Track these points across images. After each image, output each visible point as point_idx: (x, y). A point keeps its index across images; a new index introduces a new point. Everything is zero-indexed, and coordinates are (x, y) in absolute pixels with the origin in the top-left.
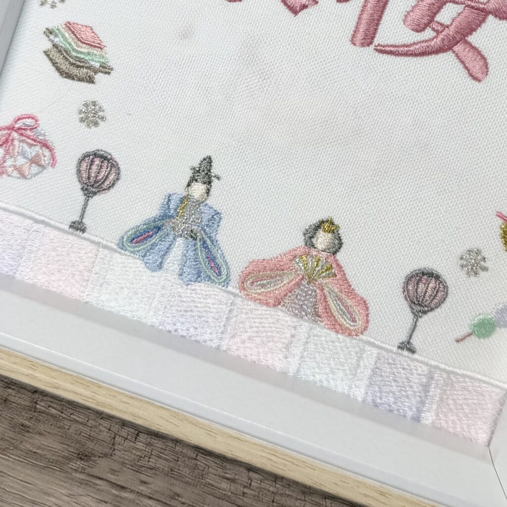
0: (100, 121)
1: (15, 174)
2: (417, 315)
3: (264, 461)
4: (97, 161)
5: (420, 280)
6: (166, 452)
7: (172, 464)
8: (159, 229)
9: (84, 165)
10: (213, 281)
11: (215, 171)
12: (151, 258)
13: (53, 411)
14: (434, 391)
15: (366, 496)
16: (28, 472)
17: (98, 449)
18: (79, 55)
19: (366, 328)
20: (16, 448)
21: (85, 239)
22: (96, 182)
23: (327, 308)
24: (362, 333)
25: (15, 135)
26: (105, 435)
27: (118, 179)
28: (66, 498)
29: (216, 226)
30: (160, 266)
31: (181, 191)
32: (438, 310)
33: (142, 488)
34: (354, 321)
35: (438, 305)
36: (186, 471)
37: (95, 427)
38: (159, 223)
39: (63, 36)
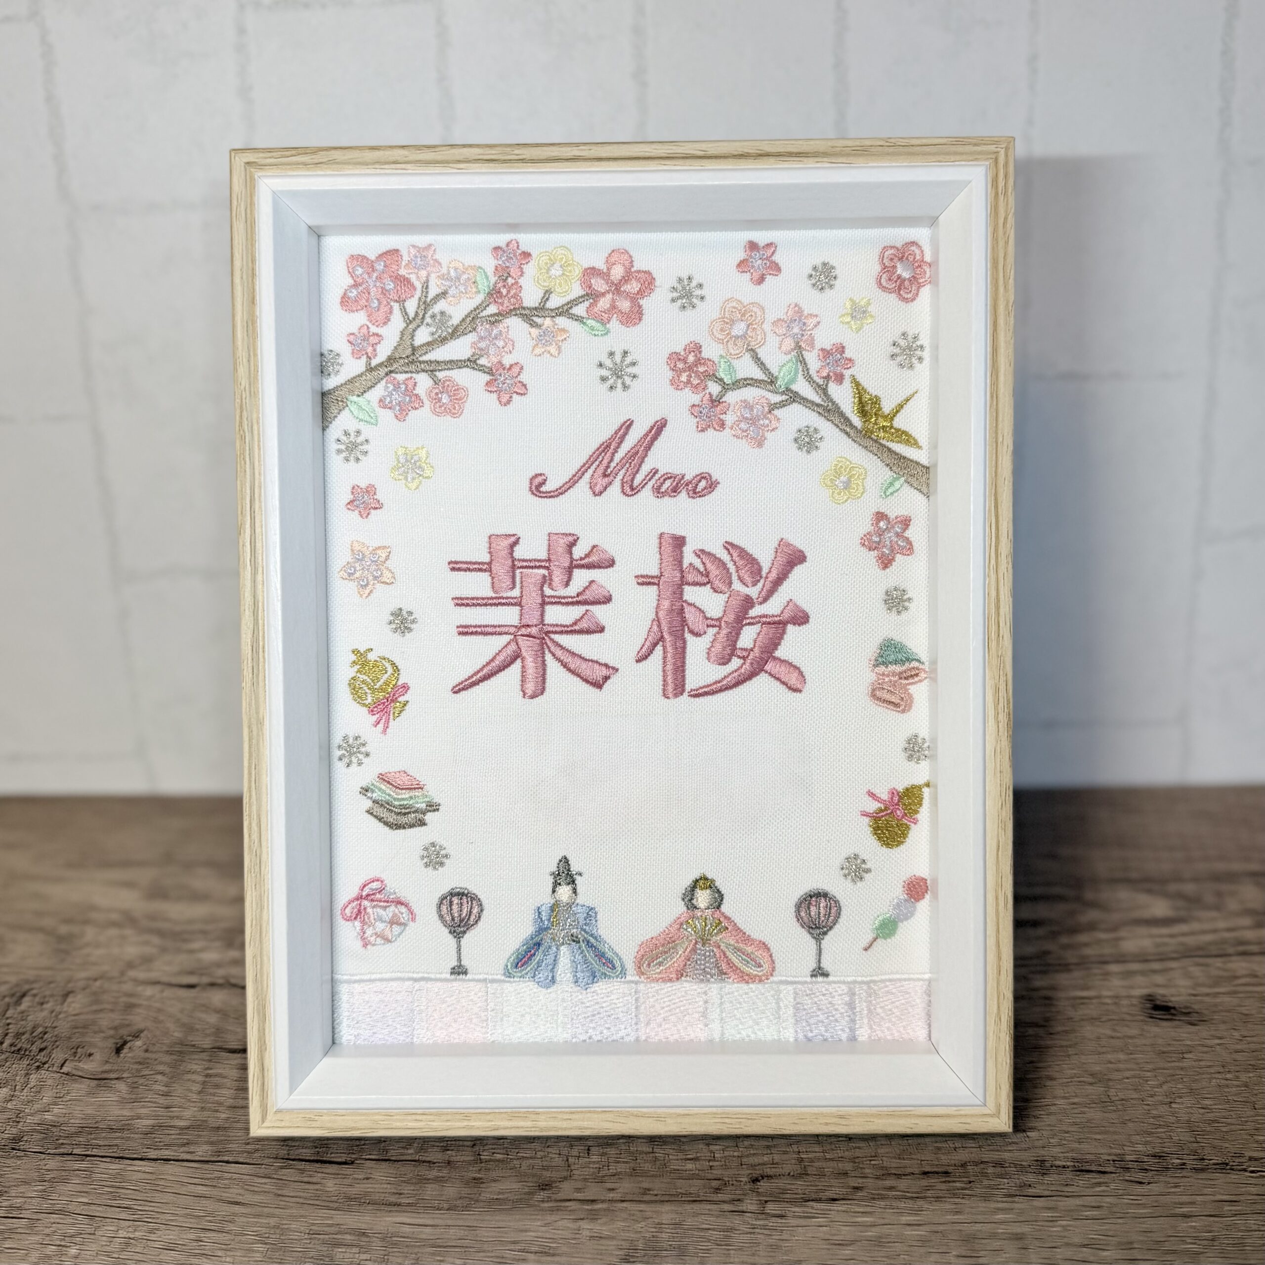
0: (444, 860)
1: (379, 940)
2: (818, 939)
3: (719, 1126)
4: (456, 900)
5: (810, 904)
6: (622, 1156)
7: (632, 1165)
8: (539, 944)
9: (444, 908)
10: (610, 977)
11: (574, 868)
12: (541, 976)
13: (499, 1156)
14: (861, 1006)
15: (827, 1124)
16: (497, 1218)
17: (555, 1175)
18: (402, 803)
19: (773, 969)
20: (477, 1201)
21: (469, 980)
22: (461, 921)
23: (729, 962)
24: (772, 975)
25: (366, 903)
26: (558, 1161)
27: (482, 911)
28: (543, 1229)
29: (594, 922)
30: (553, 981)
31: (549, 900)
32: (837, 926)
33: (611, 1195)
34: (760, 966)
35: (835, 922)
36: (647, 1166)
37: (545, 1156)
38: (537, 939)
39: (380, 789)
